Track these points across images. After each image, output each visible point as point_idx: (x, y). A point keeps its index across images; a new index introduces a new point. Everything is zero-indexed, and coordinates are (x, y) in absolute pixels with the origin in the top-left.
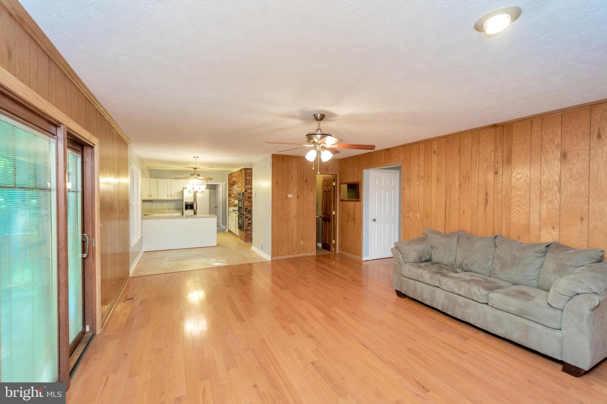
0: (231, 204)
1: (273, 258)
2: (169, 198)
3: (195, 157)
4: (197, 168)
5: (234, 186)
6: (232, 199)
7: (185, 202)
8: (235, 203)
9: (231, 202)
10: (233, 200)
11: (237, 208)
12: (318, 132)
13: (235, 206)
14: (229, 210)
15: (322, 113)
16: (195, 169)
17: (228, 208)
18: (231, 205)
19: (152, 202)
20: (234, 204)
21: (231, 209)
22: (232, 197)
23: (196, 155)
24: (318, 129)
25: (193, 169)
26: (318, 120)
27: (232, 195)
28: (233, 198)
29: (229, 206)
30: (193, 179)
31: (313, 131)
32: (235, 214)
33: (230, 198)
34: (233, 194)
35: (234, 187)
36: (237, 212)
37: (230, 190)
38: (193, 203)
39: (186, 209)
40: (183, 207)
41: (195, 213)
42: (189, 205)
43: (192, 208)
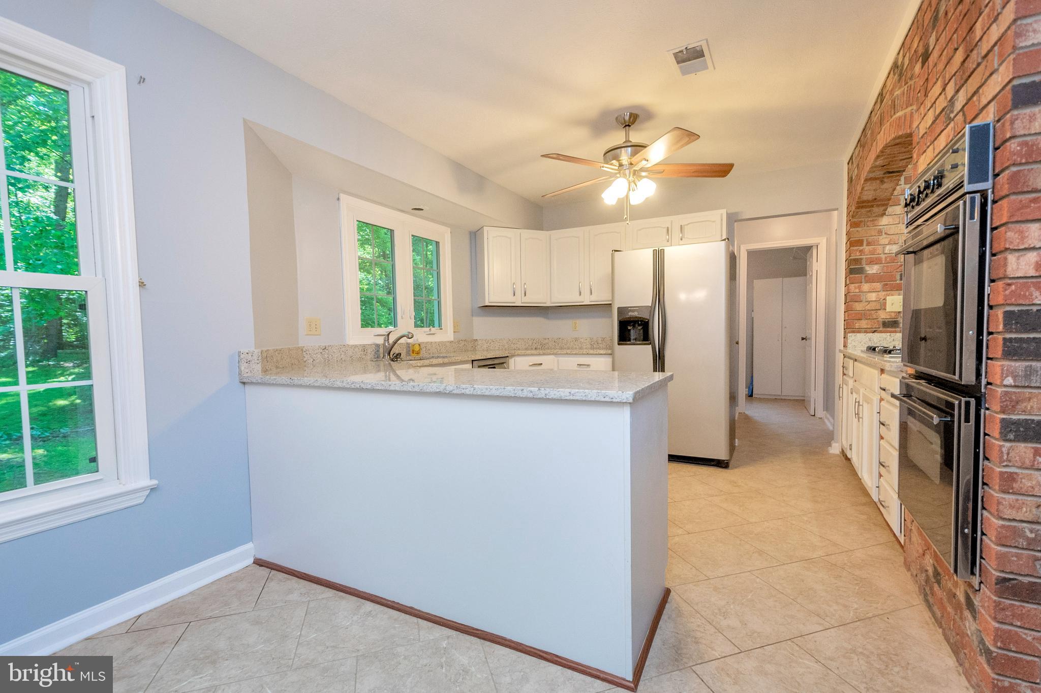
0: (860, 316)
2: (585, 300)
5: (883, 214)
6: (866, 287)
7: (619, 309)
8: (889, 308)
9: (858, 307)
10: (873, 296)
11: (895, 339)
13: (890, 325)
14: (850, 350)
17: (845, 332)
18: (864, 324)
20: (883, 316)
21: (858, 343)
22: (871, 279)
27: (867, 268)
28: (878, 286)
29: (849, 328)
32: (876, 372)
33: (852, 287)
34: (871, 262)
35: (885, 220)
36: (895, 362)
37: (853, 243)
38: (651, 309)
39: (624, 337)
40: (613, 332)
41: (659, 362)
42: (635, 322)
43: (646, 337)
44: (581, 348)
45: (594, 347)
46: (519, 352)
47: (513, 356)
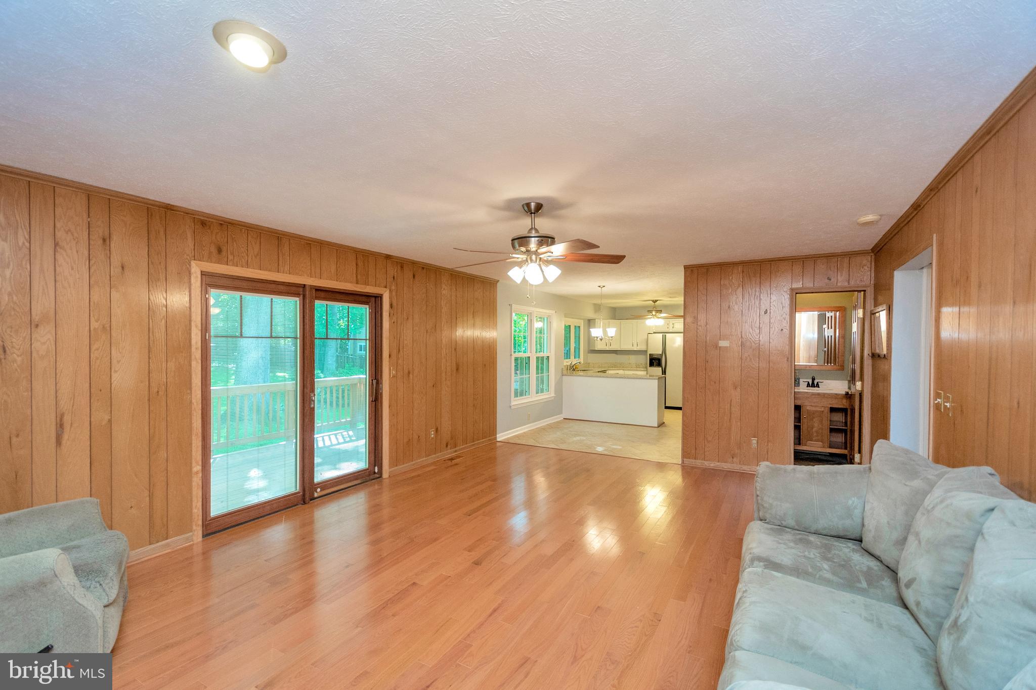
1: (685, 459)
2: (635, 348)
3: (600, 287)
4: (657, 300)
7: (650, 354)
12: (532, 233)
15: (538, 202)
16: (655, 301)
19: (616, 354)
23: (602, 285)
24: (532, 228)
25: (651, 302)
26: (532, 213)
30: (650, 318)
31: (524, 233)
38: (661, 355)
39: (651, 364)
40: (647, 361)
41: (664, 372)
42: (655, 359)
43: (659, 365)
44: (632, 367)
45: (638, 367)
46: (609, 369)
47: (608, 370)
